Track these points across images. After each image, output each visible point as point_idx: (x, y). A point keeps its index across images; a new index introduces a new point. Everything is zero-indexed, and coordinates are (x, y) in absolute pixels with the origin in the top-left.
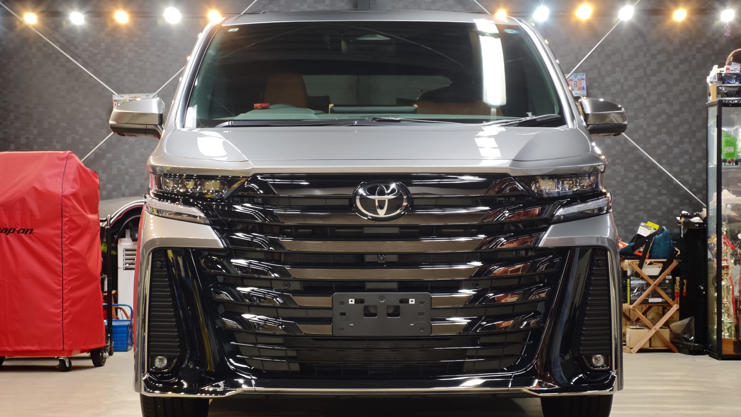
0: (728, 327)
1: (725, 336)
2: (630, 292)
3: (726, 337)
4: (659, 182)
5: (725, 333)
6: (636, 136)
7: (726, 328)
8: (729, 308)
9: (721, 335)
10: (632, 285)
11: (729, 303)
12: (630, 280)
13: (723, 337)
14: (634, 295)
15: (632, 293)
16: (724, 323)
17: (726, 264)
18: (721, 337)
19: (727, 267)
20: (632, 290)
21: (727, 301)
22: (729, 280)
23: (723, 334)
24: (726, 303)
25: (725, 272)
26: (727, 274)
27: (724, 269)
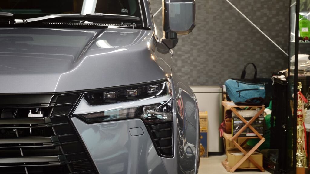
0: (301, 159)
1: (298, 165)
2: (233, 128)
3: (299, 167)
4: (261, 43)
5: (299, 163)
6: (246, 10)
7: (299, 160)
8: (302, 145)
9: (296, 164)
10: (234, 124)
11: (302, 142)
12: (234, 121)
13: (297, 166)
14: (236, 131)
15: (235, 130)
16: (298, 157)
17: (301, 114)
18: (296, 166)
19: (302, 116)
20: (235, 127)
21: (301, 140)
22: (302, 125)
23: (297, 163)
24: (300, 142)
25: (300, 120)
26: (301, 121)
27: (299, 117)
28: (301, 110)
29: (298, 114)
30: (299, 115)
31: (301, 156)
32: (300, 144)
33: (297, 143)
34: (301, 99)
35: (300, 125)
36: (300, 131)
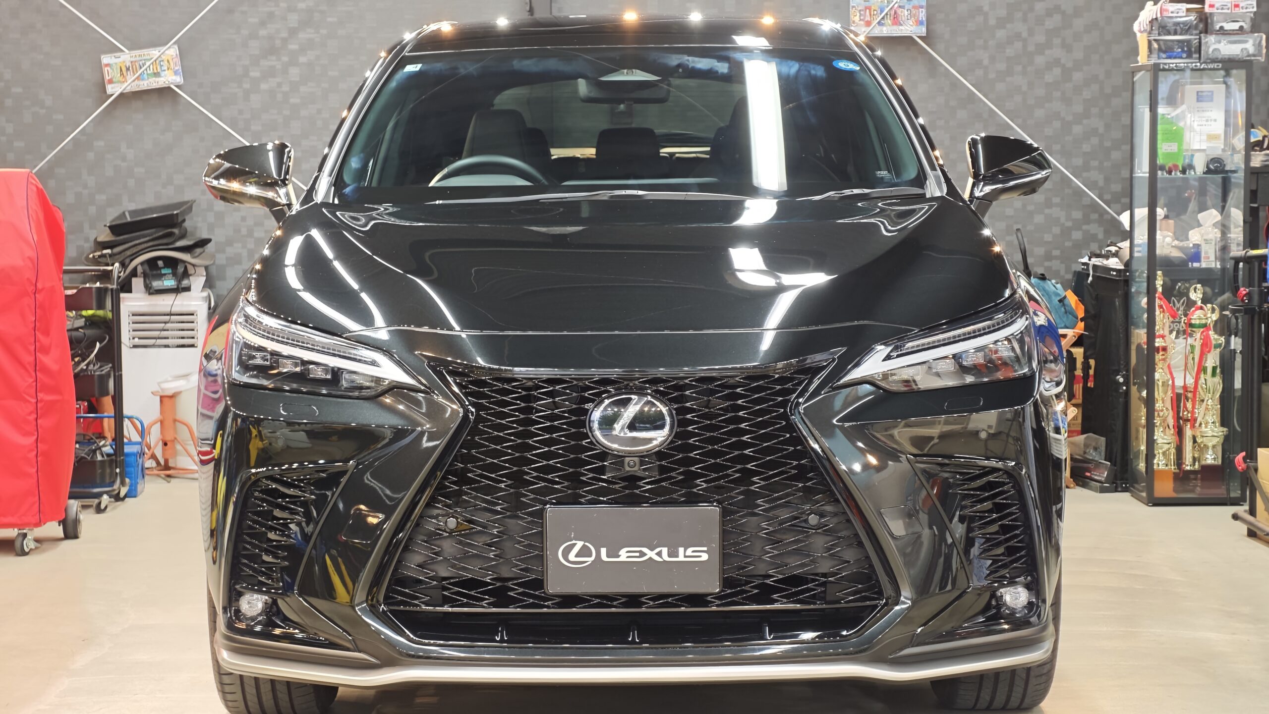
0: (1164, 449)
1: (1158, 465)
3: (1160, 467)
5: (1159, 460)
7: (1161, 451)
8: (1166, 417)
11: (1167, 409)
16: (1157, 444)
17: (1163, 344)
18: (1153, 466)
19: (1165, 349)
21: (1164, 406)
22: (1167, 371)
23: (1155, 461)
24: (1162, 410)
25: (1161, 357)
26: (1164, 360)
27: (1158, 353)
28: (1163, 337)
29: (1157, 345)
30: (1159, 347)
31: (1165, 441)
32: (1161, 414)
33: (1156, 414)
34: (1162, 310)
35: (1161, 370)
36: (1160, 383)
